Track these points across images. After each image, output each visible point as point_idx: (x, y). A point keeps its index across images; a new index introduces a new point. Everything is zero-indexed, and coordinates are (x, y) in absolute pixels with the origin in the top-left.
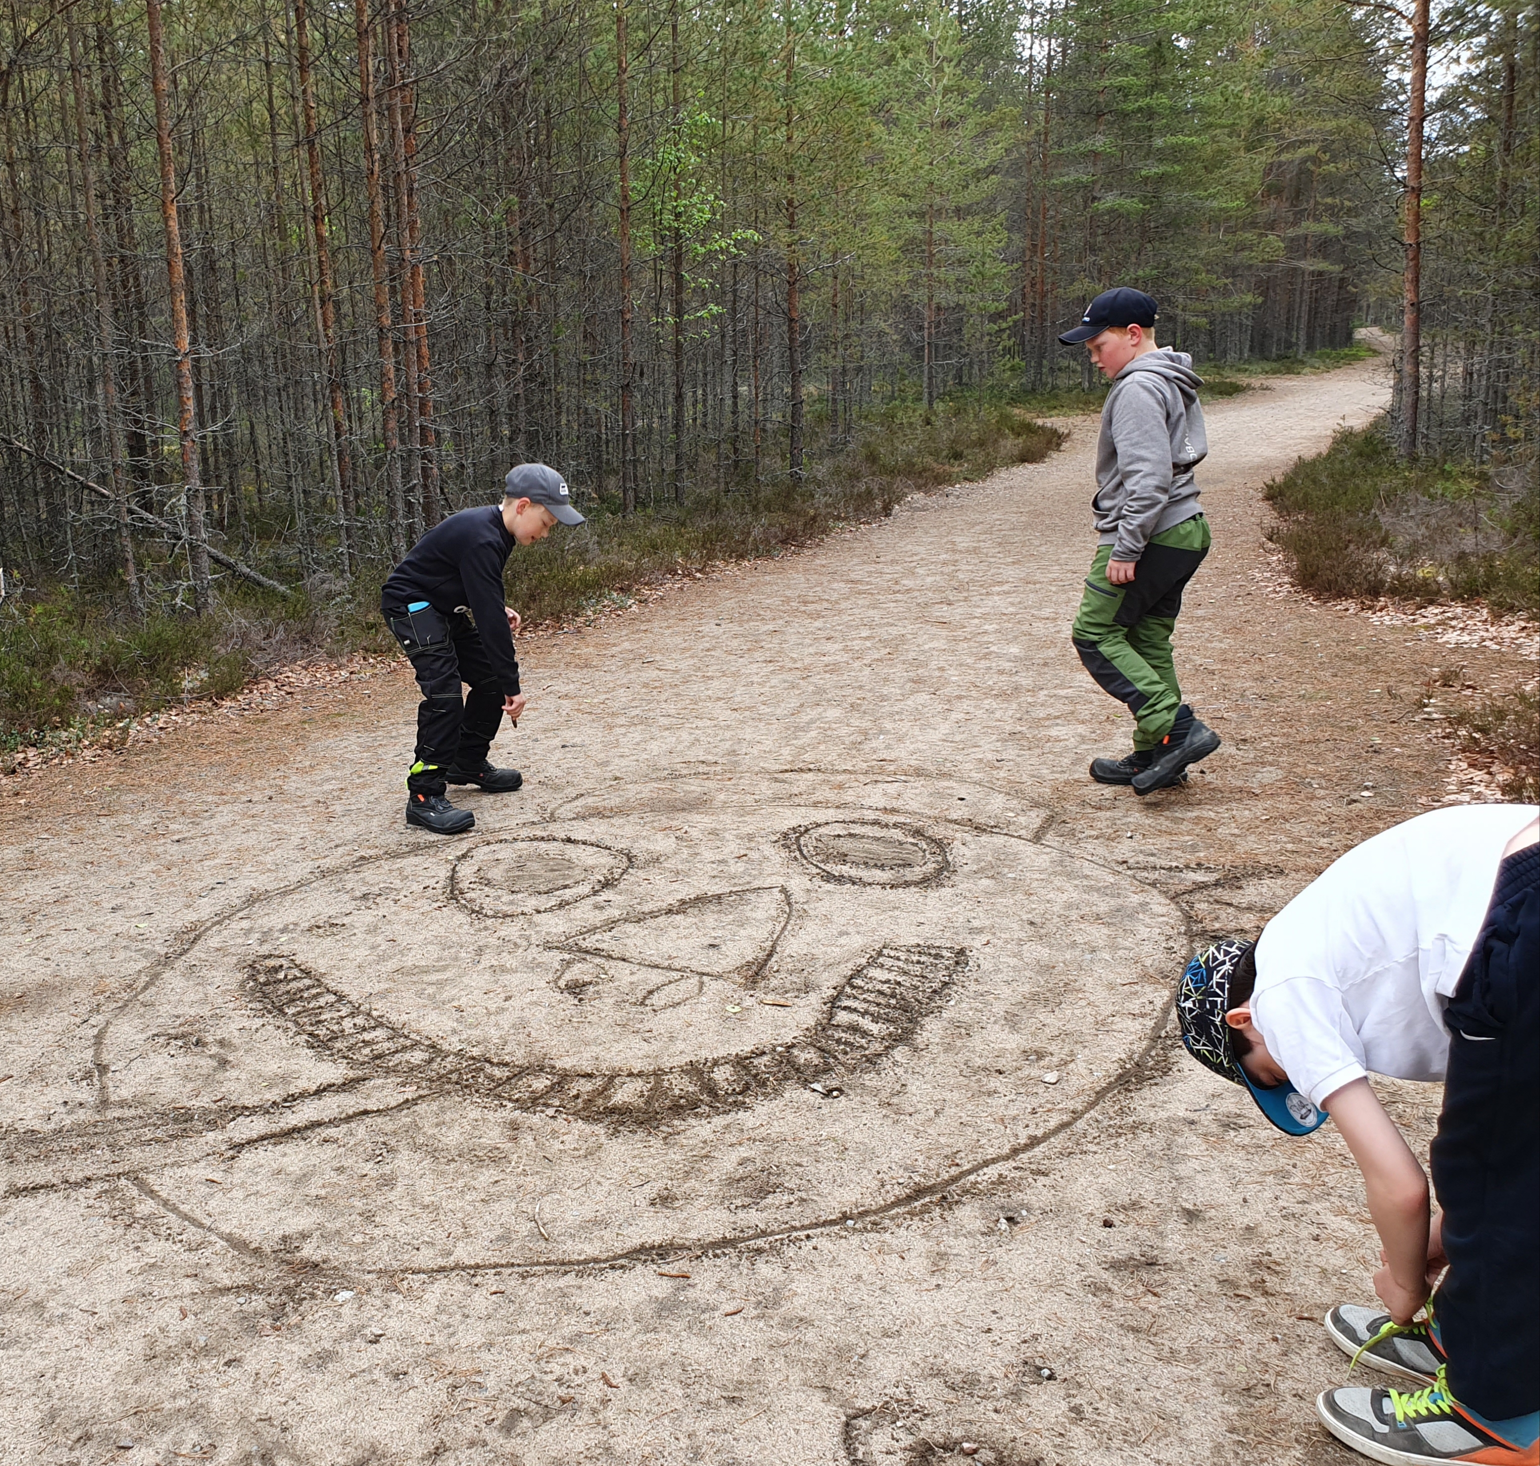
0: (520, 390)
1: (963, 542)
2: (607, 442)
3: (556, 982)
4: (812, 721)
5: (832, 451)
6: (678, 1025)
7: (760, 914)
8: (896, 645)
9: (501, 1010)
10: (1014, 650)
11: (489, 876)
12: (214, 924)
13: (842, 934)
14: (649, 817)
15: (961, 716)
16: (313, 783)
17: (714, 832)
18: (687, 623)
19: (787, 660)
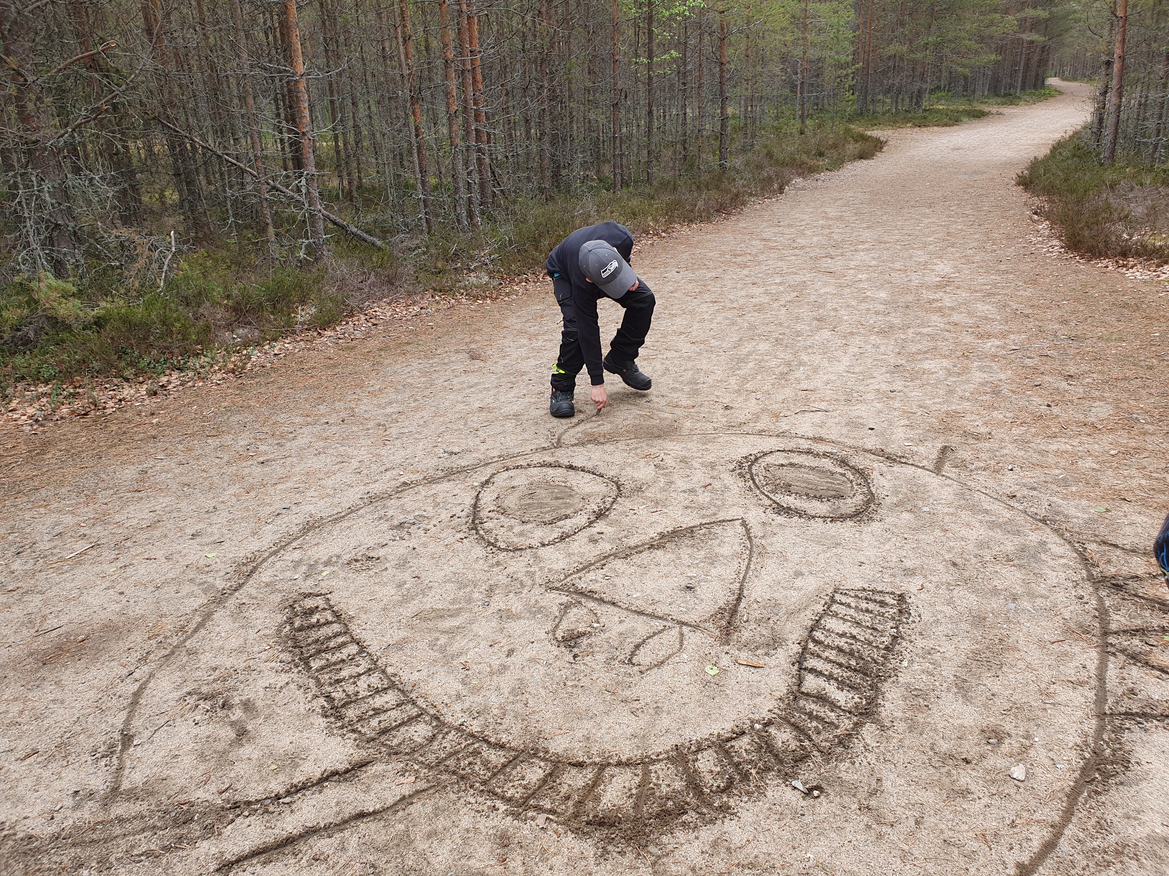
0: (545, 106)
1: (832, 212)
2: (604, 142)
3: (554, 631)
4: (749, 354)
5: (744, 150)
6: (662, 690)
7: (726, 550)
8: (801, 288)
9: (504, 668)
10: (883, 295)
11: (505, 505)
12: (271, 555)
13: (799, 574)
14: (634, 442)
15: (856, 350)
16: (379, 406)
17: (684, 460)
18: (657, 271)
19: (727, 301)
